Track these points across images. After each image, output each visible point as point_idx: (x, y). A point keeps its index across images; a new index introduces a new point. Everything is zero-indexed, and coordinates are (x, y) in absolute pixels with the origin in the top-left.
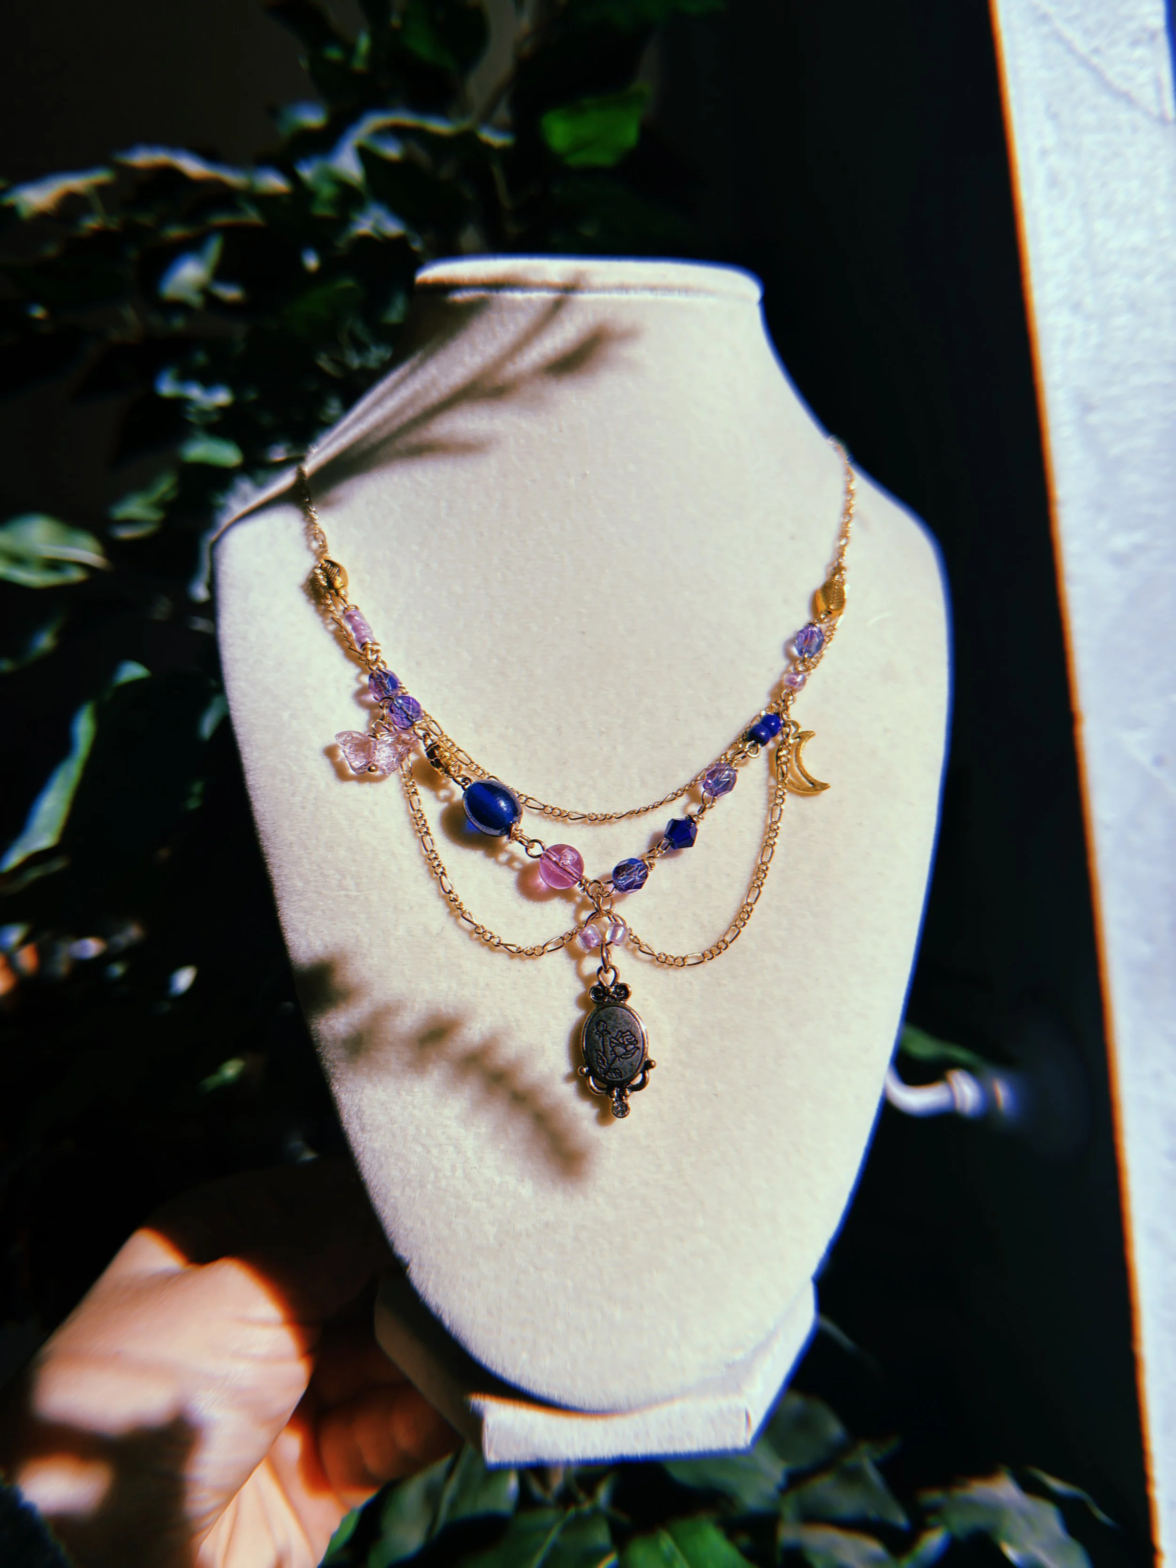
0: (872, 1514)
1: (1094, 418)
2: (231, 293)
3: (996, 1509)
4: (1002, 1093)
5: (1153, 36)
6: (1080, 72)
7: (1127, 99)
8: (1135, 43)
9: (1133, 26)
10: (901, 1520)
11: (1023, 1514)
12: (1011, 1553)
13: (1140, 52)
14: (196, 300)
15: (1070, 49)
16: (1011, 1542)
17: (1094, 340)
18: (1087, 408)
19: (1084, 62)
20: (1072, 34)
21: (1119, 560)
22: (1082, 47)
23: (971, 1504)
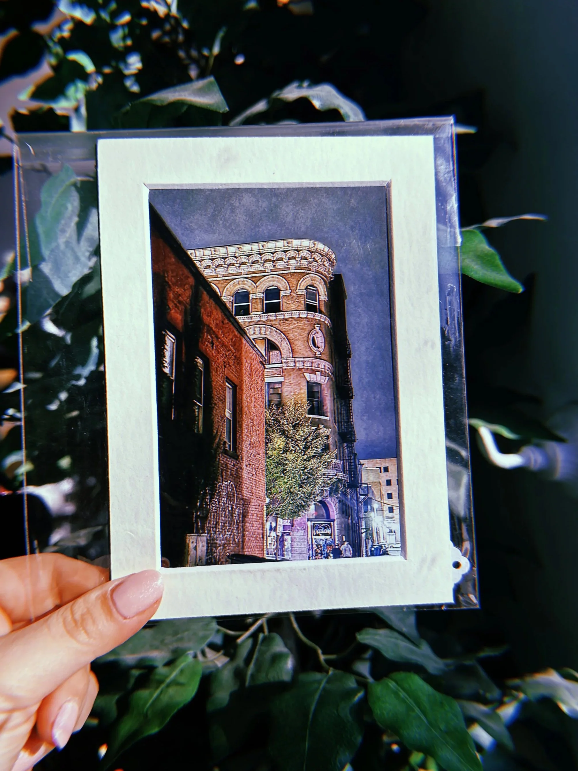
3: (551, 685)
12: (564, 708)
16: (563, 702)
23: (538, 684)
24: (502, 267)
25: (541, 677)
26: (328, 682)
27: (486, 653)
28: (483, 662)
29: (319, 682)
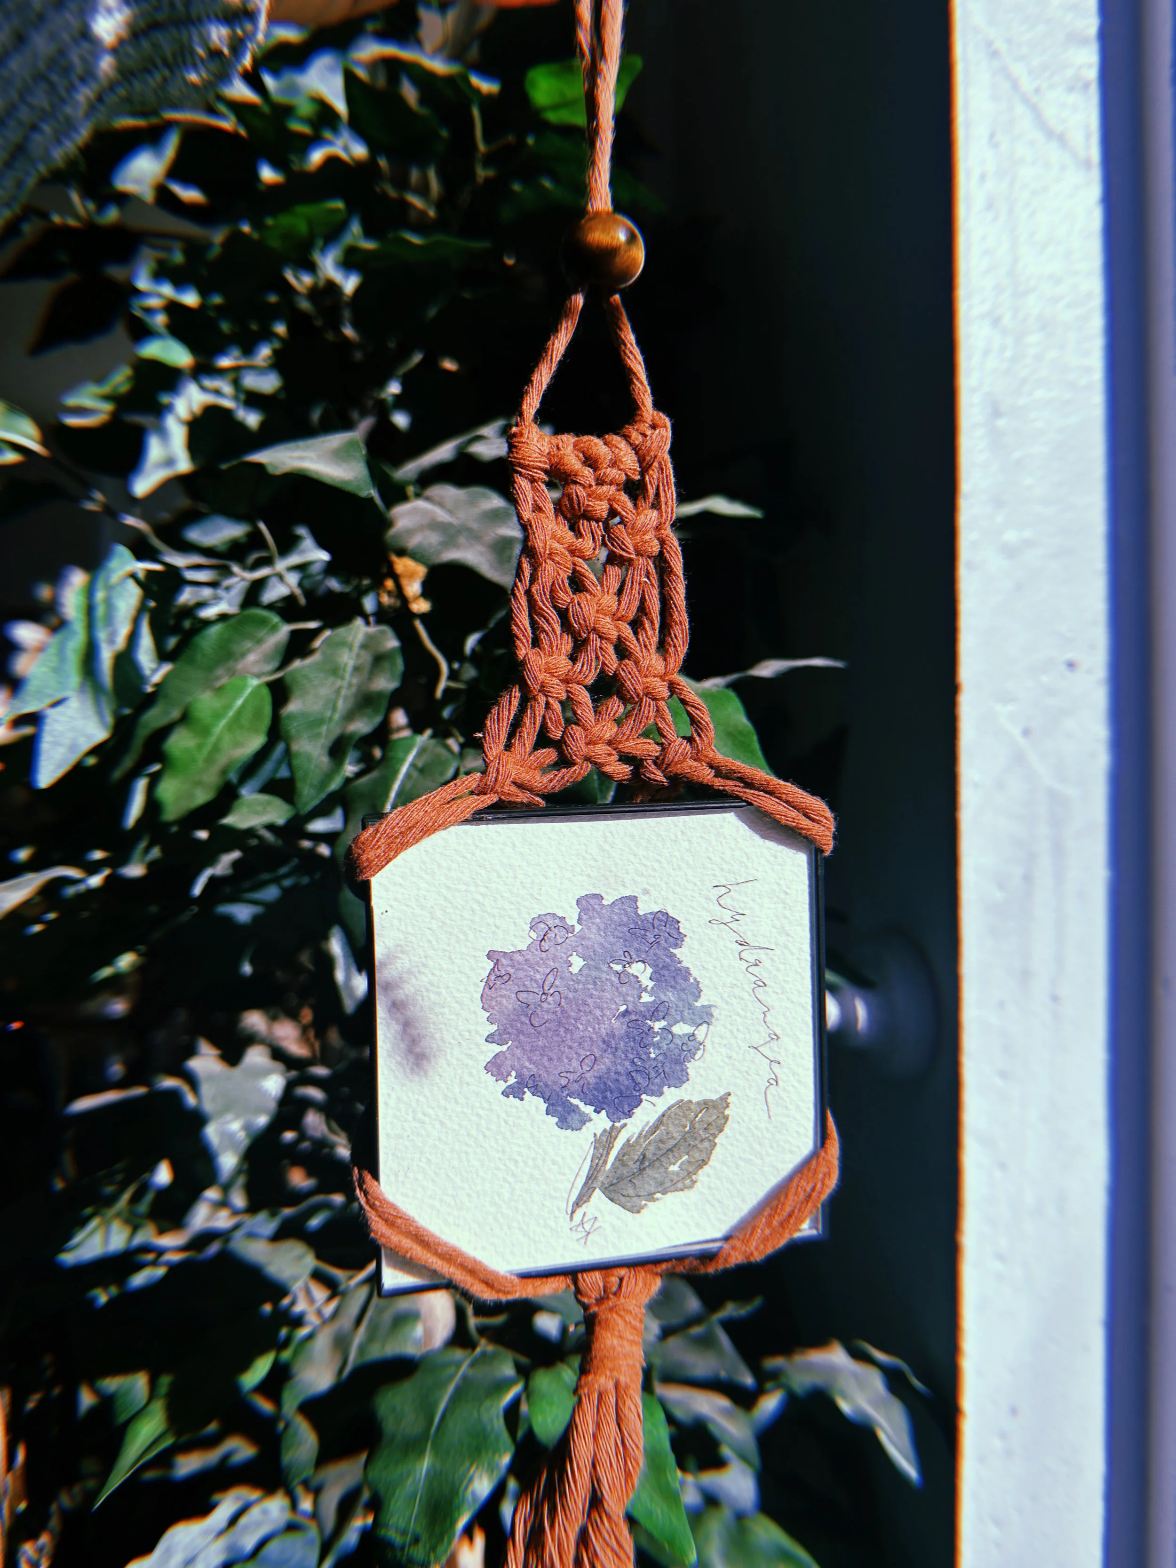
0: (723, 1374)
1: (1001, 423)
2: (190, 195)
3: (832, 1370)
4: (861, 1011)
5: (1086, 86)
6: (1020, 109)
7: (1062, 140)
8: (1071, 89)
9: (1070, 72)
10: (748, 1380)
11: (855, 1376)
12: (845, 1407)
13: (1072, 98)
14: (149, 196)
15: (1015, 85)
16: (845, 1397)
17: (1008, 354)
18: (996, 413)
19: (1025, 100)
20: (1018, 70)
21: (1010, 552)
22: (1027, 84)
23: (809, 1368)
24: (759, 754)
25: (816, 1357)
26: (472, 1365)
27: (730, 1310)
28: (729, 1326)
29: (458, 1365)
